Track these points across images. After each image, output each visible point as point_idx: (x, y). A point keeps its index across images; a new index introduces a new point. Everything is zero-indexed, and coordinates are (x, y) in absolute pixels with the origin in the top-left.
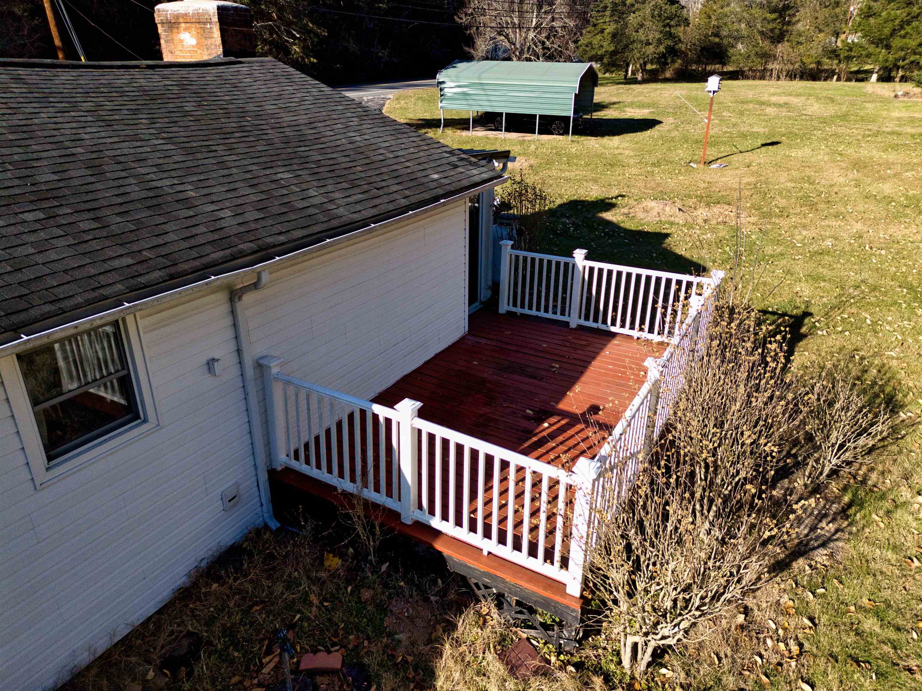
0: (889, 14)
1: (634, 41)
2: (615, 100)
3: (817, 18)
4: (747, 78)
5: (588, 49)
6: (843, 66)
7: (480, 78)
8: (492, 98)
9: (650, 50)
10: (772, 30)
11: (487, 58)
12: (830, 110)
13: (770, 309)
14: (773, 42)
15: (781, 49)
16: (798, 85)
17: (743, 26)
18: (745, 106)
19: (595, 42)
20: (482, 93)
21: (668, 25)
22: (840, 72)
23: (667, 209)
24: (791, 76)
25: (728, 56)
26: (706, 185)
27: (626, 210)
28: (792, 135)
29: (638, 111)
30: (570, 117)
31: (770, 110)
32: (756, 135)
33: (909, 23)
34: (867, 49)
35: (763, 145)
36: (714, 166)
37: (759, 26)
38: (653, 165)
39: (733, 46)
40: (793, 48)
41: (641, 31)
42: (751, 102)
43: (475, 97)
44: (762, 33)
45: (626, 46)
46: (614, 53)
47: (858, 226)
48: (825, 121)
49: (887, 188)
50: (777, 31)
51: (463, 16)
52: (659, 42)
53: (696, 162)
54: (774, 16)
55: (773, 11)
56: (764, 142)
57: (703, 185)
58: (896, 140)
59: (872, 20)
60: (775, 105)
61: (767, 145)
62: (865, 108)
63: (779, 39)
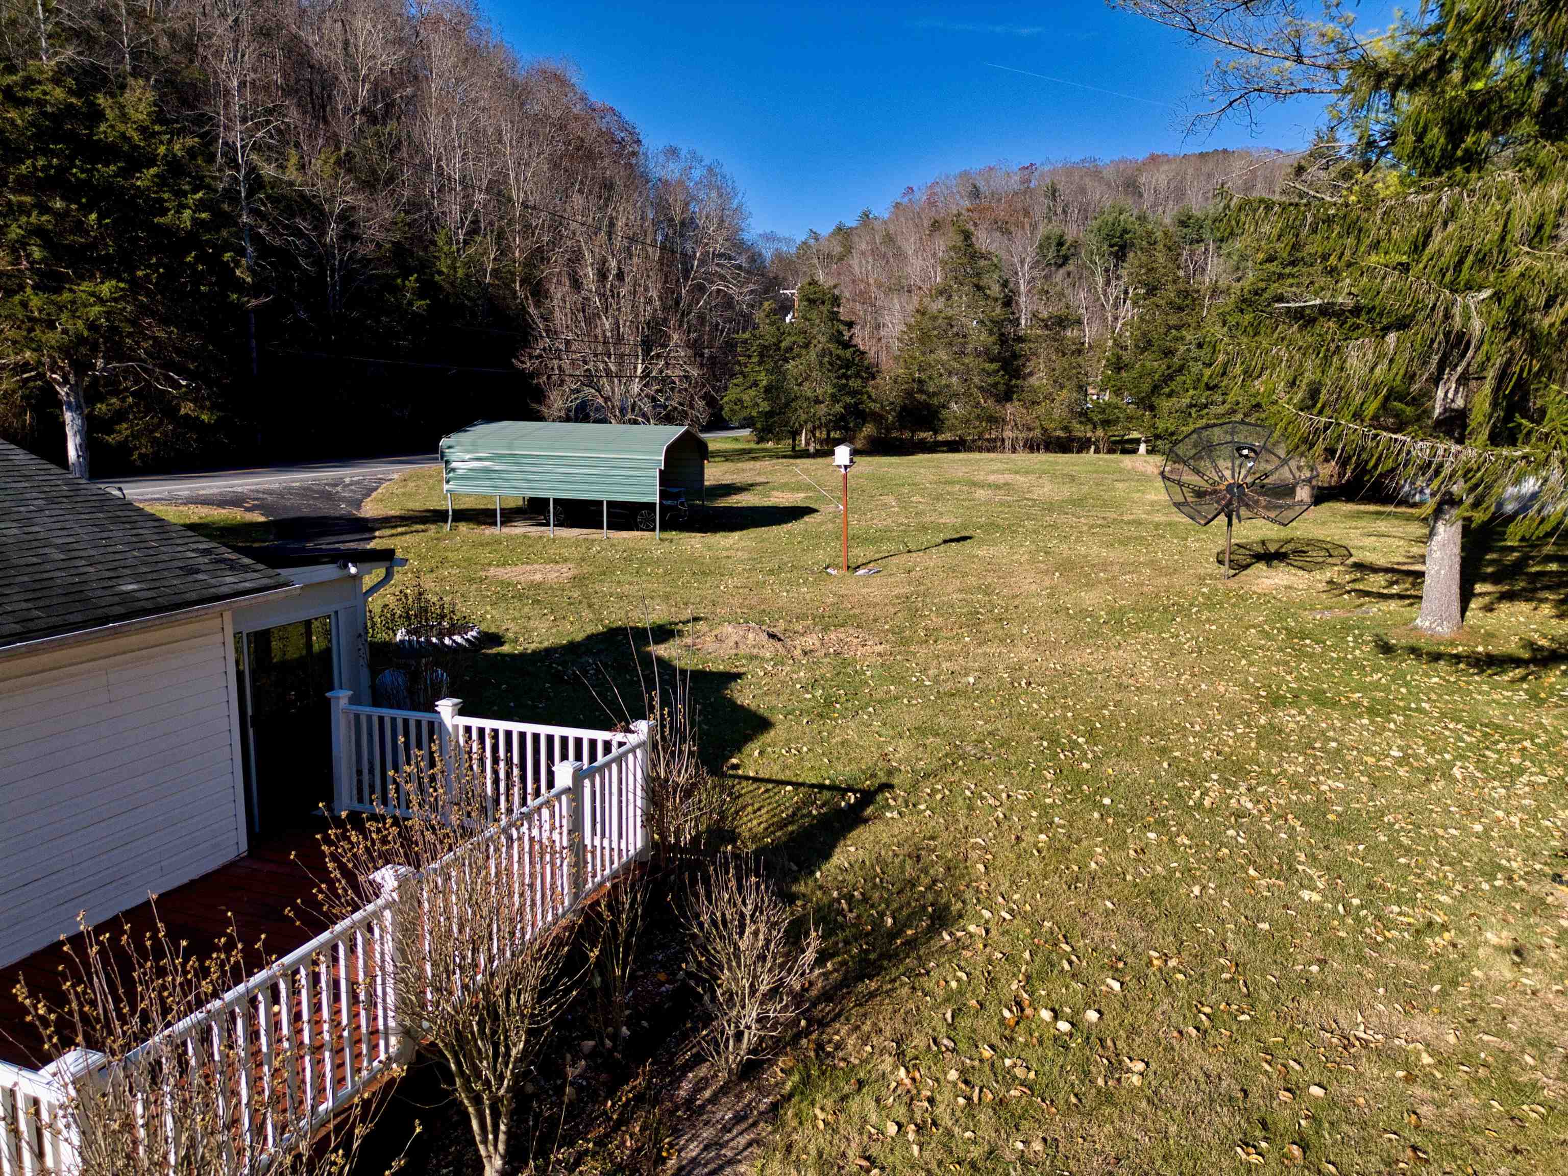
0: (1143, 366)
1: (797, 398)
2: (762, 479)
3: (1054, 369)
4: (970, 450)
5: (737, 408)
6: (1100, 433)
7: (510, 448)
8: (531, 477)
9: (822, 409)
10: (995, 385)
11: (568, 419)
12: (1066, 491)
13: (827, 782)
14: (998, 401)
15: (1010, 409)
16: (1042, 458)
17: (954, 379)
18: (949, 488)
19: (746, 397)
20: (515, 468)
21: (845, 376)
22: (1097, 440)
23: (751, 636)
24: (1032, 446)
26: (835, 600)
27: (688, 641)
28: (991, 527)
29: (789, 495)
30: (655, 504)
31: (981, 494)
32: (938, 528)
33: (1171, 378)
34: (1125, 411)
35: (945, 542)
36: (861, 572)
37: (976, 380)
38: (771, 572)
39: (944, 406)
40: (1027, 408)
41: (807, 384)
42: (958, 482)
43: (505, 476)
44: (981, 388)
45: (787, 404)
46: (769, 415)
47: (1025, 653)
48: (1050, 507)
49: (1089, 598)
50: (1001, 387)
51: (527, 359)
52: (835, 399)
53: (837, 567)
54: (994, 366)
55: (992, 361)
56: (948, 537)
57: (831, 599)
58: (1133, 531)
59: (1124, 374)
60: (989, 485)
61: (952, 540)
62: (1114, 489)
63: (1006, 396)
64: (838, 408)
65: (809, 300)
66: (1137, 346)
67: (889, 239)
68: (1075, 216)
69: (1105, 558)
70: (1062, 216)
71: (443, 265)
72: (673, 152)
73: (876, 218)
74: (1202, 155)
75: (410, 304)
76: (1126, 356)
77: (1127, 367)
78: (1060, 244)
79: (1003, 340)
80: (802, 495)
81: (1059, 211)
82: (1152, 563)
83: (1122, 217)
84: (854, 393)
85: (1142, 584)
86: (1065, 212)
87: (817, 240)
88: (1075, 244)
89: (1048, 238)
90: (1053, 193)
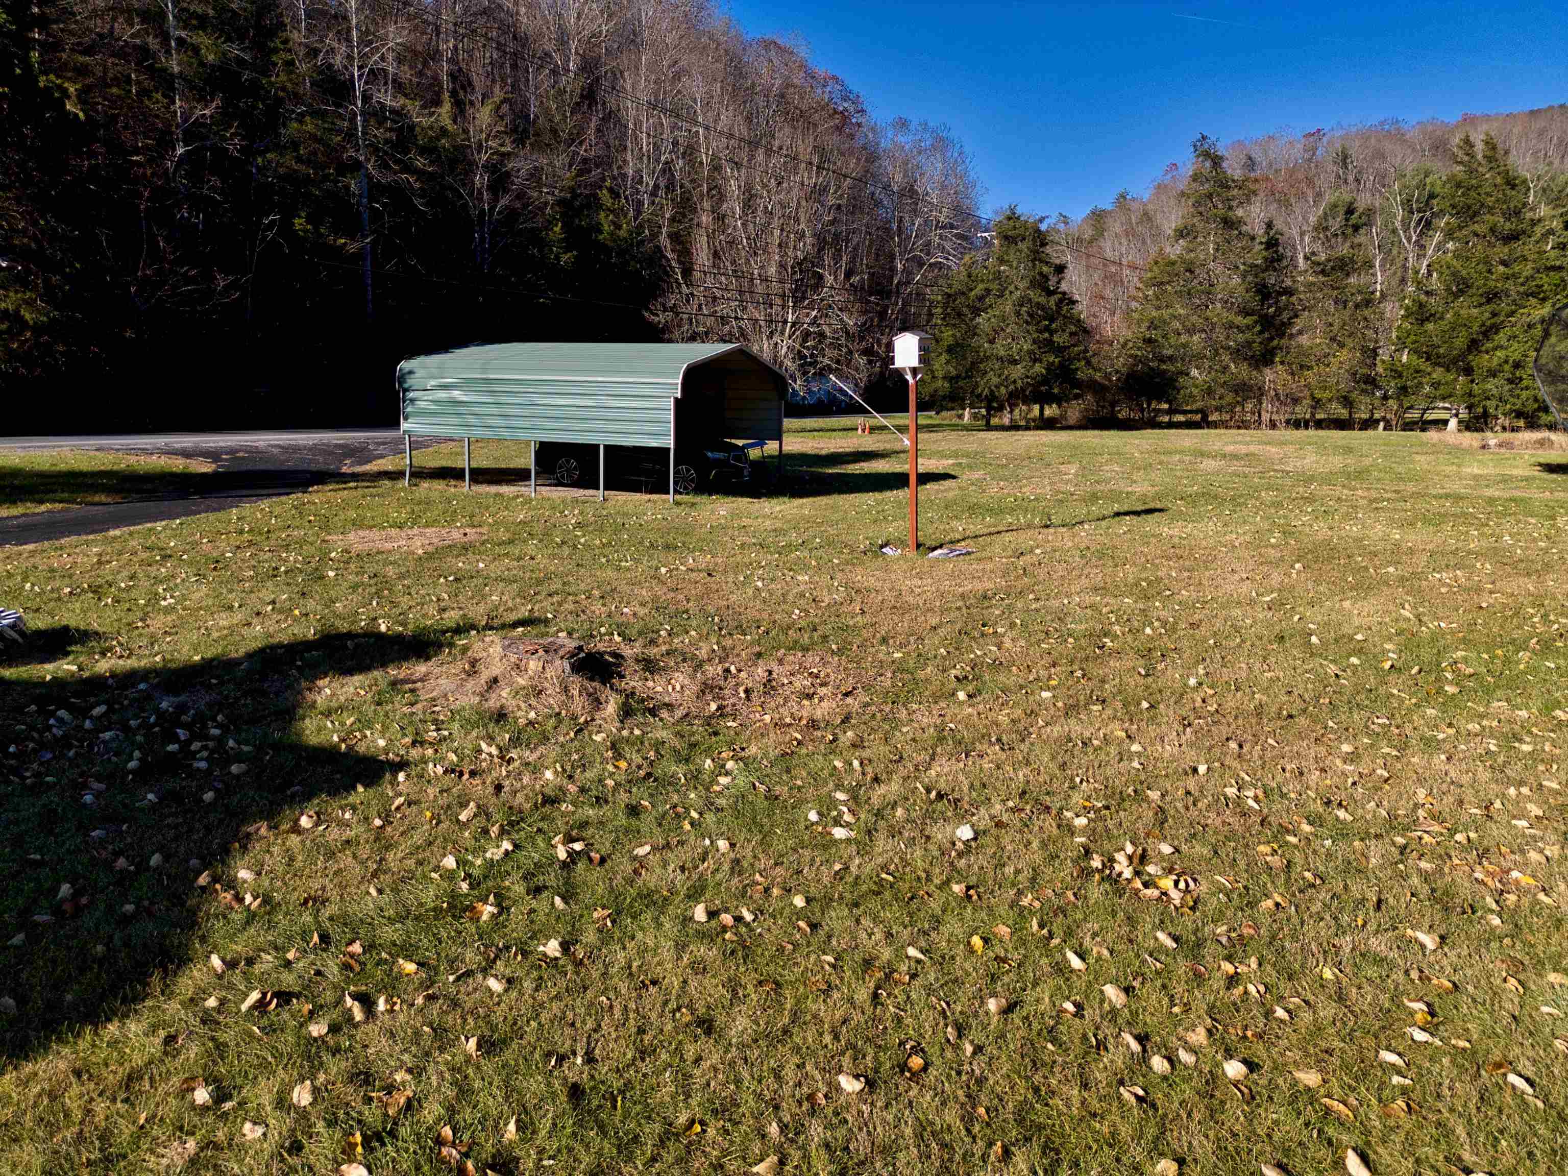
0: (1457, 315)
3: (1331, 325)
7: (483, 371)
8: (508, 411)
9: (1018, 371)
10: (1249, 344)
14: (1257, 368)
15: (1269, 376)
20: (489, 398)
21: (1047, 329)
22: (1388, 416)
24: (1297, 423)
25: (1175, 388)
29: (933, 462)
30: (669, 449)
32: (1115, 497)
34: (1429, 374)
35: (1118, 514)
36: (936, 554)
37: (1224, 338)
39: (1181, 373)
40: (1293, 374)
41: (1000, 341)
43: (476, 409)
44: (1229, 349)
45: (974, 366)
48: (1307, 478)
50: (1258, 348)
52: (1034, 358)
54: (1249, 320)
55: (1245, 314)
56: (1126, 508)
59: (1430, 326)
61: (1127, 513)
62: (1413, 462)
63: (1265, 359)
64: (1039, 368)
65: (1006, 238)
66: (1448, 290)
67: (1147, 217)
68: (1369, 185)
69: (1397, 545)
70: (1353, 186)
71: (605, 221)
72: (903, 124)
73: (1134, 199)
74: (1532, 113)
75: (557, 258)
76: (1432, 302)
77: (1431, 317)
78: (1350, 211)
79: (1263, 292)
80: (951, 462)
81: (1351, 178)
82: (1494, 554)
83: (1428, 180)
84: (1059, 350)
85: (1479, 590)
86: (1357, 181)
87: (1066, 223)
88: (1370, 212)
89: (1335, 206)
90: (1344, 159)
